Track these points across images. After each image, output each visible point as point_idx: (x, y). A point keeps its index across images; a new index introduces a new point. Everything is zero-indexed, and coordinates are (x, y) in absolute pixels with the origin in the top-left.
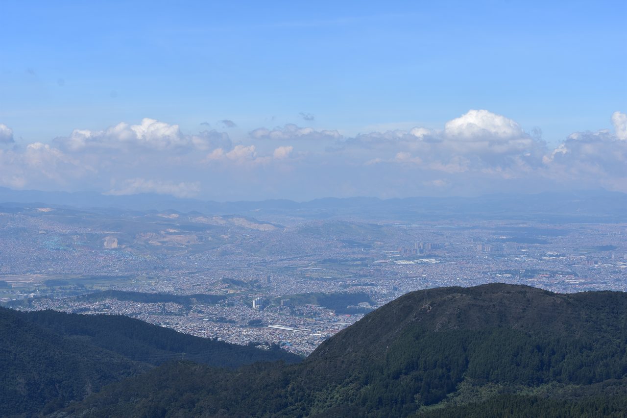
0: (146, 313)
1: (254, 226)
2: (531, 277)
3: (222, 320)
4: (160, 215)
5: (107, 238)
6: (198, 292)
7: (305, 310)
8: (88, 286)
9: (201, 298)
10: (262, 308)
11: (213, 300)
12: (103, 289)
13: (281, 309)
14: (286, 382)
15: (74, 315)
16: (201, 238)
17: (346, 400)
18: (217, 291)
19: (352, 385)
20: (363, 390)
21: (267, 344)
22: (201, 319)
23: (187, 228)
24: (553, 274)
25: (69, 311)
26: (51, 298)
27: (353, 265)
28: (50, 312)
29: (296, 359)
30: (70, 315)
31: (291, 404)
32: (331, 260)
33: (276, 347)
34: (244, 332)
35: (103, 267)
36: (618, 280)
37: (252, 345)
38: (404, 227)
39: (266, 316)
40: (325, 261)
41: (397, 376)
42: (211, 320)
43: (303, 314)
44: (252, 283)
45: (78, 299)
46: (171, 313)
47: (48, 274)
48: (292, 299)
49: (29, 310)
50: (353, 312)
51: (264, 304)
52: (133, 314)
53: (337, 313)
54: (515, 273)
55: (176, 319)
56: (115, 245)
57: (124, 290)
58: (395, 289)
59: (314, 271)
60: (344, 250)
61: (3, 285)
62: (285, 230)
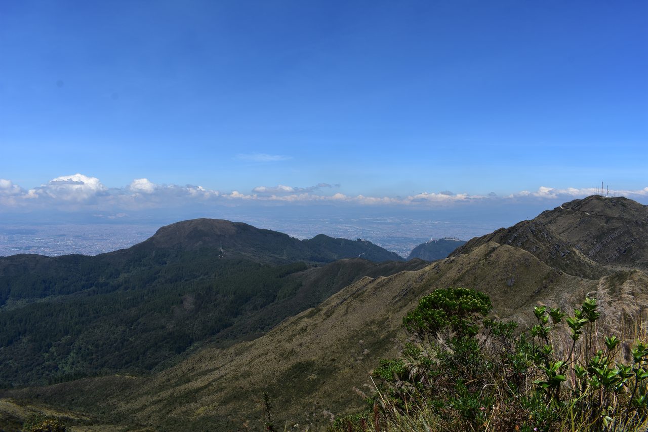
2: (28, 250)
24: (39, 248)
36: (68, 249)
54: (21, 248)
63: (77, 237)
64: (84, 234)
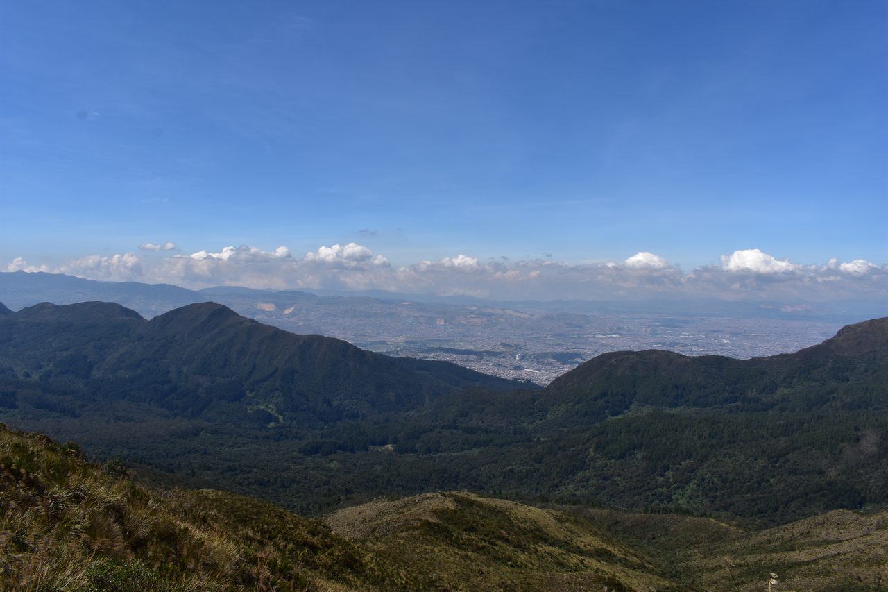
0: (458, 360)
1: (518, 314)
2: (673, 346)
3: (499, 365)
4: (467, 307)
5: (439, 319)
6: (487, 350)
7: (545, 361)
8: (428, 345)
9: (488, 353)
10: (521, 360)
11: (495, 354)
12: (436, 347)
13: (532, 360)
14: (534, 401)
15: (420, 360)
16: (489, 320)
17: (567, 412)
18: (497, 349)
19: (570, 404)
20: (576, 407)
21: (523, 379)
22: (488, 365)
23: (481, 315)
24: (686, 345)
25: (418, 358)
26: (409, 350)
27: (572, 337)
28: (407, 358)
29: (540, 388)
30: (418, 360)
31: (537, 413)
32: (561, 335)
33: (528, 381)
34: (512, 372)
35: (436, 335)
36: (722, 349)
37: (515, 380)
38: (601, 317)
39: (524, 364)
40: (557, 335)
41: (595, 400)
42: (493, 365)
43: (544, 363)
44: (516, 346)
45: (423, 352)
46: (472, 361)
47: (407, 337)
48: (538, 355)
49: (397, 356)
50: (572, 363)
51: (522, 357)
52: (451, 360)
53: (563, 364)
54: (664, 344)
55: (474, 364)
56: (442, 323)
57: (447, 347)
58: (596, 351)
59: (550, 340)
60: (567, 329)
61: (384, 343)
62: (535, 317)
63: (736, 334)
64: (745, 332)
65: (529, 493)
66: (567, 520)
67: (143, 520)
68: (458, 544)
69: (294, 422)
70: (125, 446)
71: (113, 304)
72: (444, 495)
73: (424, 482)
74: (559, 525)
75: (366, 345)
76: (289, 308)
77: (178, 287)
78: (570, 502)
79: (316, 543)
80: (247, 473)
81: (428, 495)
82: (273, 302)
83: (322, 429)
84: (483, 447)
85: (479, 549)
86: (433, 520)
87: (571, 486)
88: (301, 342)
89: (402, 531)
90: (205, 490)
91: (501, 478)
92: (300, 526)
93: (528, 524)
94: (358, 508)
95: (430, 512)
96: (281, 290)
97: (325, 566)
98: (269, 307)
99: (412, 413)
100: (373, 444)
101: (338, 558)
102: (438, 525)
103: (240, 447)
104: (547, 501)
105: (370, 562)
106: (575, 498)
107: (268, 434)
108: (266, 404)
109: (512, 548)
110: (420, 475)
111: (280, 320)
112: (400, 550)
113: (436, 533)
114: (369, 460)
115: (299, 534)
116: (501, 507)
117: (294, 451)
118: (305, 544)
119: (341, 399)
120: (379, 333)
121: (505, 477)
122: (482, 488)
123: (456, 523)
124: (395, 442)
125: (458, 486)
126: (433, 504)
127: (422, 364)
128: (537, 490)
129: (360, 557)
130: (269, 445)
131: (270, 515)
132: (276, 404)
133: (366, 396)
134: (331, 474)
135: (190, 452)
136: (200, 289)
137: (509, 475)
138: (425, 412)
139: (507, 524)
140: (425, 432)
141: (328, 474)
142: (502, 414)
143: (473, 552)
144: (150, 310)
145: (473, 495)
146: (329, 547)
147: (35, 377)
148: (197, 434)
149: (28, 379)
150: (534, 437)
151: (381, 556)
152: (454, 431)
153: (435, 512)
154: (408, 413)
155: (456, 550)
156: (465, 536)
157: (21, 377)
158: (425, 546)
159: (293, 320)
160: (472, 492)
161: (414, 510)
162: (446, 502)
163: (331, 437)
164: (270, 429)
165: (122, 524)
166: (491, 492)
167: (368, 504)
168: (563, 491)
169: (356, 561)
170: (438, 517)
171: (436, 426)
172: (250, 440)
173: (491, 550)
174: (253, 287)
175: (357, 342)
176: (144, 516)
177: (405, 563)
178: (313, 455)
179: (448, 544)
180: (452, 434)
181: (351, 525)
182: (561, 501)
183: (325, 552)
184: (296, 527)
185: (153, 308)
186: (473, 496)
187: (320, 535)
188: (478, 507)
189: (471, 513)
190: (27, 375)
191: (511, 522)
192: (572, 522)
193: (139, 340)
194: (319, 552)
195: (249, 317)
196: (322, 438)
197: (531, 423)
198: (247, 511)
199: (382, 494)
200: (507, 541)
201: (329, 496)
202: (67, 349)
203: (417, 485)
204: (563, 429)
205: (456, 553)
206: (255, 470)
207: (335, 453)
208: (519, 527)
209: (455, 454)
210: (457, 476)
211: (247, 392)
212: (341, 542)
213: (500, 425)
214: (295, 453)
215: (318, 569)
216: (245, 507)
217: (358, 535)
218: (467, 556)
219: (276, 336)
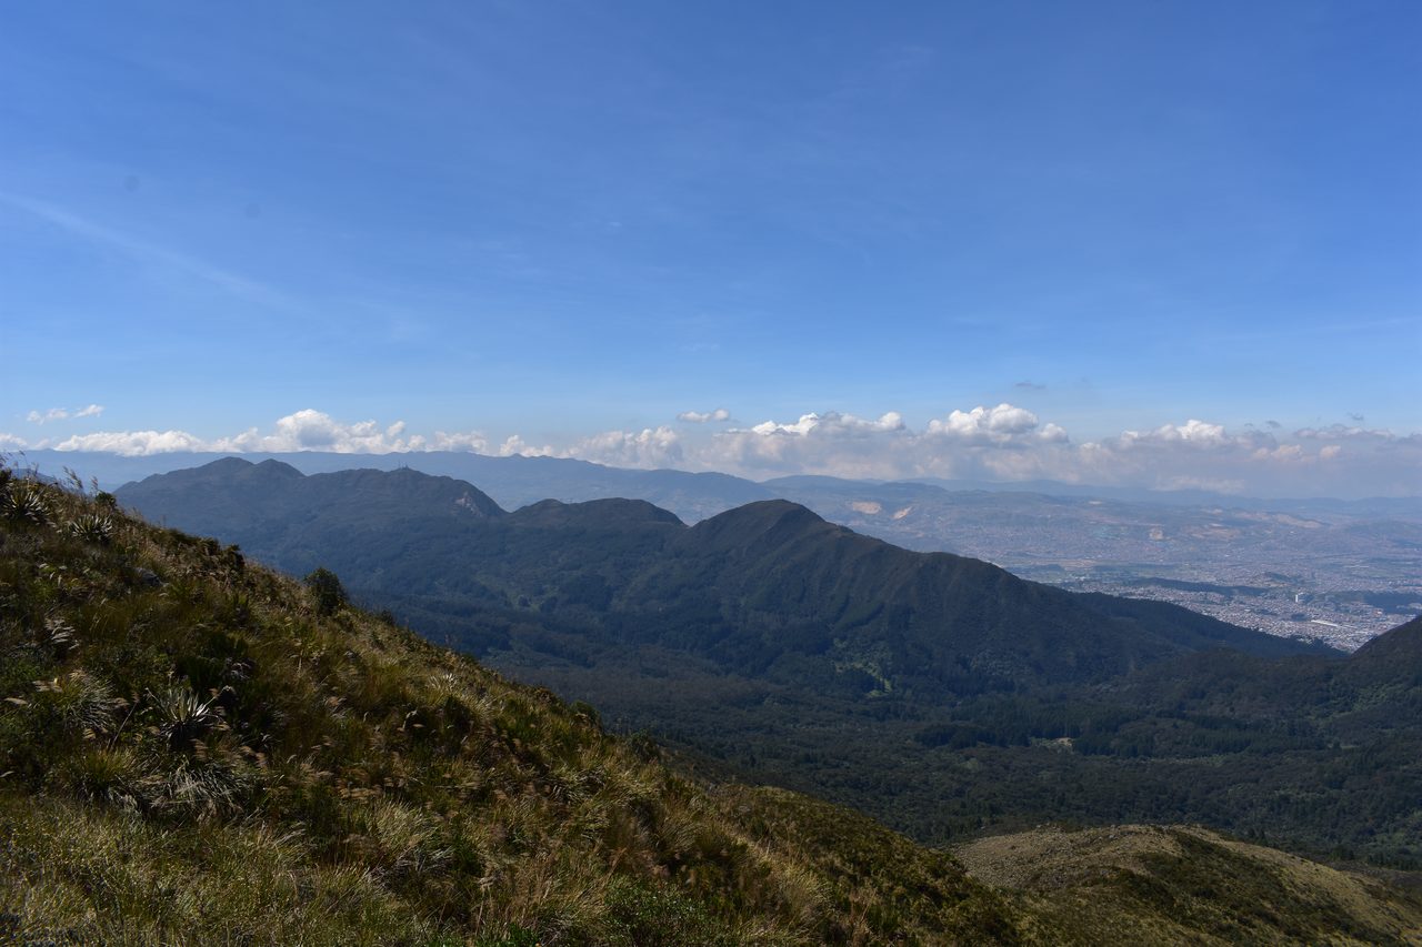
0: (1188, 601)
1: (1300, 523)
3: (1264, 612)
4: (1203, 510)
5: (1153, 530)
6: (1240, 584)
7: (1351, 608)
8: (1133, 573)
9: (1244, 590)
10: (1305, 603)
11: (1256, 592)
12: (1148, 576)
13: (1325, 605)
14: (1329, 677)
15: (1119, 599)
16: (1244, 533)
17: (1393, 699)
18: (1258, 584)
19: (1399, 686)
20: (1412, 691)
21: (1309, 638)
22: (1242, 609)
23: (1230, 523)
25: (1116, 594)
26: (1100, 581)
27: (1404, 566)
28: (1098, 594)
29: (1341, 655)
30: (1116, 598)
31: (1334, 698)
32: (1380, 559)
33: (1318, 642)
34: (1286, 625)
35: (1149, 556)
37: (1294, 638)
39: (1309, 610)
40: (1373, 560)
42: (1252, 611)
43: (1348, 611)
44: (1295, 578)
45: (1125, 585)
46: (1212, 603)
47: (1098, 560)
48: (1338, 596)
49: (1080, 591)
50: (1404, 612)
51: (1307, 599)
52: (1175, 601)
53: (1386, 613)
55: (1217, 608)
56: (1160, 537)
57: (1168, 578)
59: (1360, 570)
60: (1394, 550)
61: (1057, 568)
62: (1331, 528)
65: (1317, 839)
66: (1390, 896)
67: (683, 824)
68: (1184, 918)
69: (909, 692)
70: (655, 713)
71: (641, 502)
72: (1160, 830)
73: (1125, 805)
74: (1373, 903)
75: (1027, 571)
76: (903, 510)
77: (733, 477)
78: (1397, 863)
79: (940, 889)
80: (834, 767)
81: (1131, 827)
82: (877, 501)
83: (953, 705)
84: (1231, 754)
85: (1221, 930)
86: (1140, 871)
87: (1400, 835)
88: (921, 565)
89: (1085, 885)
90: (770, 788)
91: (1264, 809)
92: (916, 858)
93: (1314, 895)
94: (1011, 839)
95: (1135, 857)
96: (889, 481)
97: (953, 928)
98: (870, 508)
99: (1104, 687)
100: (1038, 734)
101: (975, 918)
102: (1147, 881)
103: (823, 726)
104: (1352, 857)
105: (1029, 930)
106: (1408, 858)
107: (867, 708)
108: (864, 660)
109: (1282, 935)
110: (1118, 794)
111: (888, 529)
112: (1080, 916)
113: (1143, 894)
114: (1030, 762)
115: (913, 871)
116: (1263, 861)
117: (909, 737)
118: (922, 888)
119: (985, 659)
120: (1049, 552)
121: (1272, 809)
122: (1228, 823)
123: (1180, 881)
124: (1074, 733)
125: (1187, 816)
126: (1139, 844)
127: (1123, 606)
128: (1333, 837)
129: (1012, 921)
130: (869, 726)
131: (868, 836)
132: (881, 662)
133: (1027, 655)
134: (967, 779)
135: (748, 729)
136: (766, 480)
137: (1280, 807)
138: (1128, 687)
139: (1273, 891)
140: (1128, 720)
141: (963, 779)
142: (1267, 697)
143: (1210, 933)
144: (694, 511)
145: (1212, 835)
146: (961, 897)
147: (534, 607)
148: (759, 702)
149: (526, 608)
150: (1329, 742)
151: (1047, 922)
152: (1179, 722)
153: (1143, 858)
154: (1098, 687)
155: (1180, 927)
156: (1196, 904)
157: (516, 606)
158: (1123, 914)
159: (908, 528)
160: (1211, 830)
161: (1105, 851)
162: (1163, 842)
163: (968, 719)
164: (870, 700)
165: (653, 830)
166: (1246, 833)
167: (1028, 834)
168: (1383, 842)
169: (1006, 926)
170: (1148, 867)
171: (1148, 713)
172: (839, 716)
173: (1244, 934)
174: (844, 476)
175: (1012, 566)
176: (684, 820)
177: (1087, 938)
178: (938, 747)
179: (1164, 915)
180: (1175, 726)
181: (998, 865)
182: (1379, 860)
183: (954, 905)
184: (909, 860)
185: (698, 508)
186: (1212, 838)
187: (947, 877)
188: (1222, 856)
189: (1207, 866)
190: (524, 603)
191: (1282, 889)
192: (1399, 901)
193: (677, 556)
194: (944, 904)
195: (839, 523)
196: (953, 719)
197: (1324, 716)
198: (832, 827)
199: (1051, 819)
200: (1273, 921)
201: (963, 815)
202: (578, 568)
203: (1112, 809)
204: (1384, 731)
205: (1178, 932)
206: (847, 764)
207: (975, 745)
208: (1297, 900)
209: (1182, 762)
210: (1185, 799)
211: (836, 641)
212: (981, 892)
213: (1265, 716)
214: (909, 741)
215: (943, 931)
216: (830, 820)
217: (1010, 883)
218: (1198, 940)
219: (881, 553)
